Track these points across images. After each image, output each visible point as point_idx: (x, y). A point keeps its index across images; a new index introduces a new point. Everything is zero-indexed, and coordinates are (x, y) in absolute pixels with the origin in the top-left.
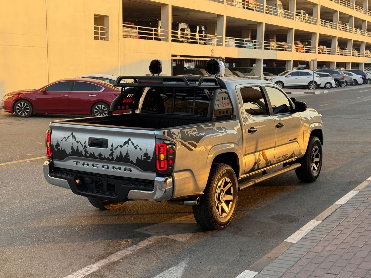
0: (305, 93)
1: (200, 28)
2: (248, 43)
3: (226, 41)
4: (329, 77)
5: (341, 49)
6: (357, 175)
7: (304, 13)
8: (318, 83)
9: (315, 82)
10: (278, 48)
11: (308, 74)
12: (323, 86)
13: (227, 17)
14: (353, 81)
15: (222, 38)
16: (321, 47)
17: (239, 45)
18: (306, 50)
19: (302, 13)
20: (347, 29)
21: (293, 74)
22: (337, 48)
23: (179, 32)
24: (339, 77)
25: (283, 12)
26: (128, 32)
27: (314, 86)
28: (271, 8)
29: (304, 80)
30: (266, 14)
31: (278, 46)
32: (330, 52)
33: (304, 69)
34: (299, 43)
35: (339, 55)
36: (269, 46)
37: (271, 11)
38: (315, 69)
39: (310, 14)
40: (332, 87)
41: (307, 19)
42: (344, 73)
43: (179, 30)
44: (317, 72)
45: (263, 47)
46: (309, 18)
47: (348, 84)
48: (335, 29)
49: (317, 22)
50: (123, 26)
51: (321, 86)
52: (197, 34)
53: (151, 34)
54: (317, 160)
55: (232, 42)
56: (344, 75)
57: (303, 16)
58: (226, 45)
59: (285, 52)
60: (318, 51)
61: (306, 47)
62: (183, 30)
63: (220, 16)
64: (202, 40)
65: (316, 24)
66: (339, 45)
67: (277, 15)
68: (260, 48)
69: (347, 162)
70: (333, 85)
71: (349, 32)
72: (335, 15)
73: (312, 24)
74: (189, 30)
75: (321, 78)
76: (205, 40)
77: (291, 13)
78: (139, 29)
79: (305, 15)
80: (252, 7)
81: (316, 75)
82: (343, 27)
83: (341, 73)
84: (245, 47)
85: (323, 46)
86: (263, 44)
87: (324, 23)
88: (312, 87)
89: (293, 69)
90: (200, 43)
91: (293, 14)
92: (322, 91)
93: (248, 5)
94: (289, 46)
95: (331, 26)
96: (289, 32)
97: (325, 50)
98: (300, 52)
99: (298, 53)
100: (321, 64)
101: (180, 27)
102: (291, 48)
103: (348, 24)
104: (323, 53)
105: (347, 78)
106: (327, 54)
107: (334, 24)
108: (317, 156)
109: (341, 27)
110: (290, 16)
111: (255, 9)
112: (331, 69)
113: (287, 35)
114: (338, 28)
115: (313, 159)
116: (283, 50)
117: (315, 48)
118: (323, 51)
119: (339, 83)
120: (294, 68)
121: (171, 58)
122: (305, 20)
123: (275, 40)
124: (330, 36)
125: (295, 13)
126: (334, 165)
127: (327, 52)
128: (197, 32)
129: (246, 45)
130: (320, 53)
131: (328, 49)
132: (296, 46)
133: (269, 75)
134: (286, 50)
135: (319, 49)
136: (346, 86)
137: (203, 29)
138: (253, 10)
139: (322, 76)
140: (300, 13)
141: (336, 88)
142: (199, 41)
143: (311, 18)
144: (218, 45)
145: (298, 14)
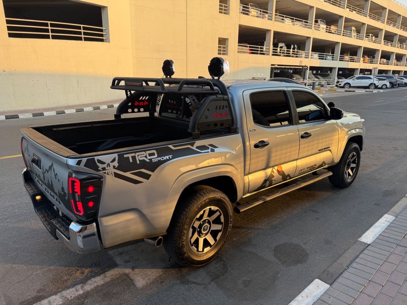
0: (366, 91)
1: (294, 46)
2: (328, 56)
3: (311, 55)
4: (386, 81)
5: (397, 61)
6: (396, 181)
7: (372, 36)
8: (377, 85)
9: (375, 84)
10: (350, 60)
11: (370, 78)
12: (381, 87)
13: (313, 38)
14: (404, 84)
15: (308, 53)
16: (382, 60)
17: (321, 58)
18: (370, 61)
19: (370, 36)
20: (403, 47)
21: (358, 78)
22: (394, 60)
23: (279, 49)
24: (393, 81)
25: (356, 35)
26: (242, 49)
27: (373, 87)
28: (347, 32)
29: (366, 82)
30: (343, 36)
31: (350, 58)
32: (389, 63)
33: (367, 74)
34: (366, 56)
35: (395, 65)
36: (343, 59)
37: (347, 34)
38: (375, 75)
39: (377, 36)
40: (387, 88)
41: (374, 40)
42: (398, 78)
43: (279, 48)
44: (377, 77)
45: (339, 59)
46: (375, 39)
47: (400, 85)
48: (395, 47)
49: (381, 42)
50: (239, 45)
51: (379, 87)
52: (291, 50)
53: (258, 51)
54: (353, 165)
55: (316, 55)
56: (398, 79)
57: (371, 38)
58: (311, 58)
59: (355, 63)
60: (380, 62)
61: (371, 60)
62: (281, 47)
63: (308, 38)
64: (295, 54)
65: (380, 44)
66: (396, 59)
67: (351, 37)
68: (337, 60)
69: (388, 162)
70: (388, 86)
71: (405, 49)
72: (395, 38)
73: (377, 43)
74: (286, 47)
75: (379, 81)
76: (297, 54)
77: (361, 36)
78: (250, 47)
79: (373, 37)
80: (333, 32)
81: (375, 79)
82: (401, 45)
83: (395, 78)
84: (325, 59)
85: (383, 59)
86: (339, 57)
87: (386, 42)
88: (372, 87)
89: (359, 75)
90: (292, 56)
91: (364, 36)
92: (379, 90)
93: (330, 30)
94: (358, 58)
95: (392, 45)
96: (359, 49)
97: (385, 62)
98: (366, 63)
99: (365, 63)
100: (381, 72)
101: (279, 46)
102: (360, 60)
103: (405, 43)
104: (383, 64)
105: (400, 81)
106: (386, 64)
107: (394, 44)
108: (354, 162)
109: (399, 46)
110: (361, 37)
111: (335, 33)
112: (388, 75)
113: (357, 51)
114: (396, 46)
115: (349, 165)
116: (354, 61)
117: (378, 60)
118: (383, 63)
119: (393, 85)
120: (361, 74)
121: (270, 66)
122: (372, 40)
123: (349, 54)
124: (389, 52)
125: (365, 36)
126: (374, 165)
127: (387, 63)
128: (292, 49)
129: (326, 58)
130: (381, 64)
131: (387, 61)
132: (364, 59)
133: (341, 78)
134: (355, 62)
135: (380, 61)
136: (398, 87)
137: (296, 47)
138: (333, 33)
139: (380, 80)
140: (369, 36)
141: (390, 88)
142: (292, 55)
143: (376, 39)
144: (305, 57)
145: (367, 36)
